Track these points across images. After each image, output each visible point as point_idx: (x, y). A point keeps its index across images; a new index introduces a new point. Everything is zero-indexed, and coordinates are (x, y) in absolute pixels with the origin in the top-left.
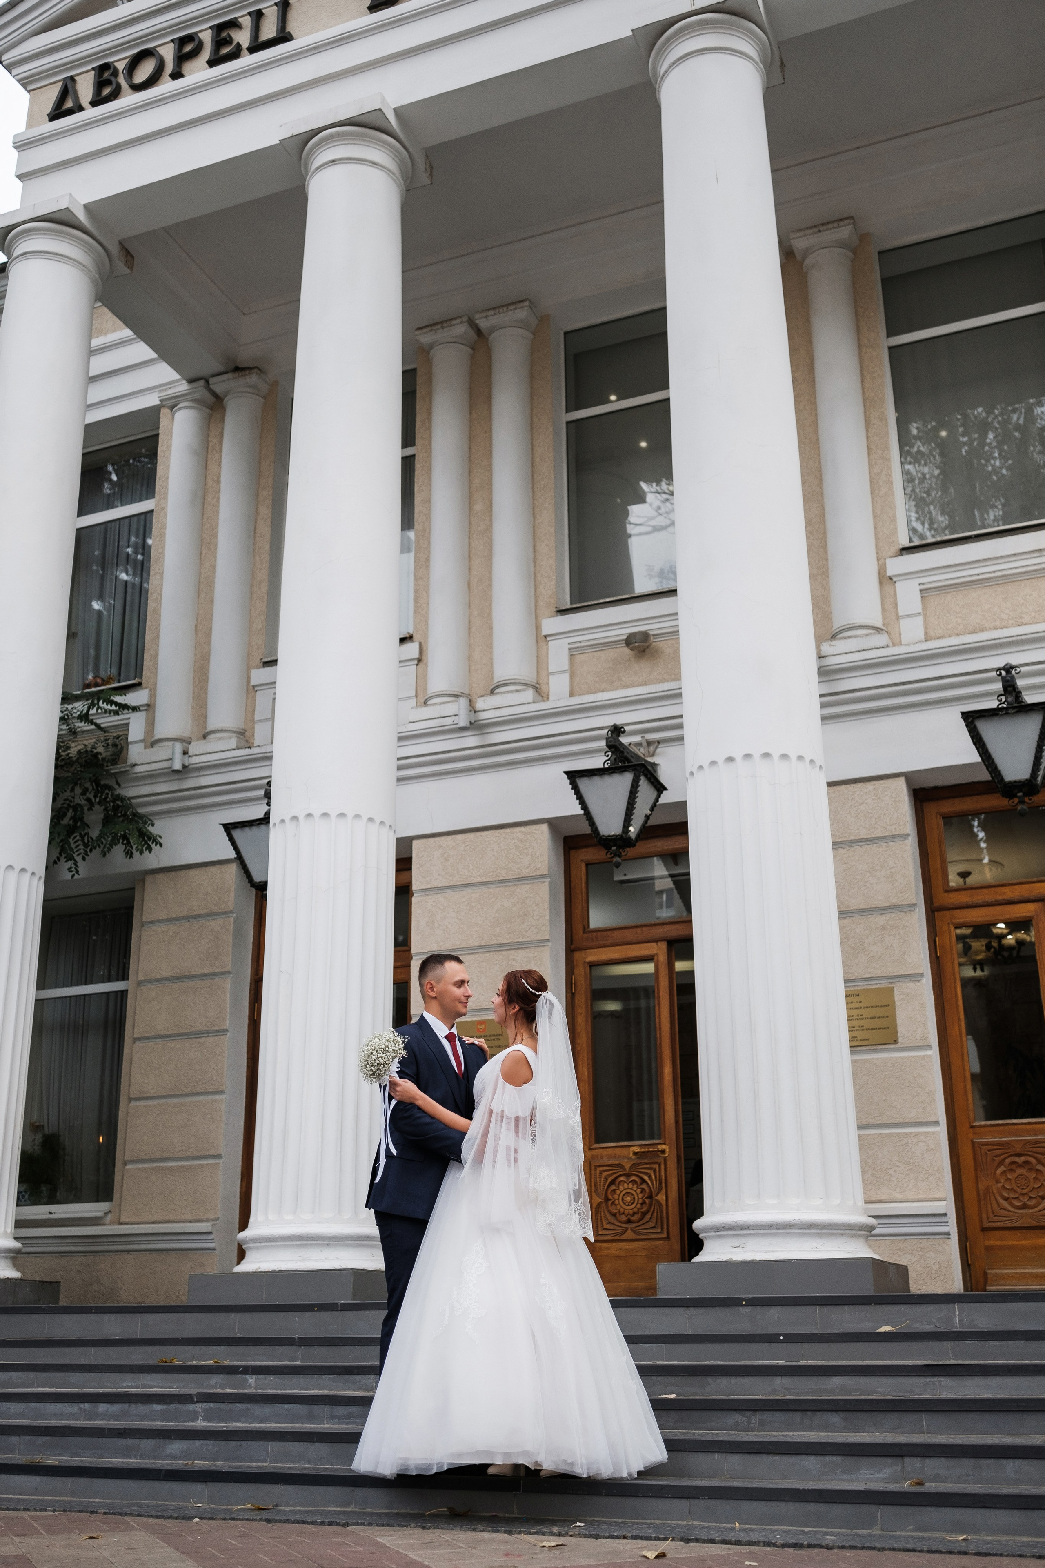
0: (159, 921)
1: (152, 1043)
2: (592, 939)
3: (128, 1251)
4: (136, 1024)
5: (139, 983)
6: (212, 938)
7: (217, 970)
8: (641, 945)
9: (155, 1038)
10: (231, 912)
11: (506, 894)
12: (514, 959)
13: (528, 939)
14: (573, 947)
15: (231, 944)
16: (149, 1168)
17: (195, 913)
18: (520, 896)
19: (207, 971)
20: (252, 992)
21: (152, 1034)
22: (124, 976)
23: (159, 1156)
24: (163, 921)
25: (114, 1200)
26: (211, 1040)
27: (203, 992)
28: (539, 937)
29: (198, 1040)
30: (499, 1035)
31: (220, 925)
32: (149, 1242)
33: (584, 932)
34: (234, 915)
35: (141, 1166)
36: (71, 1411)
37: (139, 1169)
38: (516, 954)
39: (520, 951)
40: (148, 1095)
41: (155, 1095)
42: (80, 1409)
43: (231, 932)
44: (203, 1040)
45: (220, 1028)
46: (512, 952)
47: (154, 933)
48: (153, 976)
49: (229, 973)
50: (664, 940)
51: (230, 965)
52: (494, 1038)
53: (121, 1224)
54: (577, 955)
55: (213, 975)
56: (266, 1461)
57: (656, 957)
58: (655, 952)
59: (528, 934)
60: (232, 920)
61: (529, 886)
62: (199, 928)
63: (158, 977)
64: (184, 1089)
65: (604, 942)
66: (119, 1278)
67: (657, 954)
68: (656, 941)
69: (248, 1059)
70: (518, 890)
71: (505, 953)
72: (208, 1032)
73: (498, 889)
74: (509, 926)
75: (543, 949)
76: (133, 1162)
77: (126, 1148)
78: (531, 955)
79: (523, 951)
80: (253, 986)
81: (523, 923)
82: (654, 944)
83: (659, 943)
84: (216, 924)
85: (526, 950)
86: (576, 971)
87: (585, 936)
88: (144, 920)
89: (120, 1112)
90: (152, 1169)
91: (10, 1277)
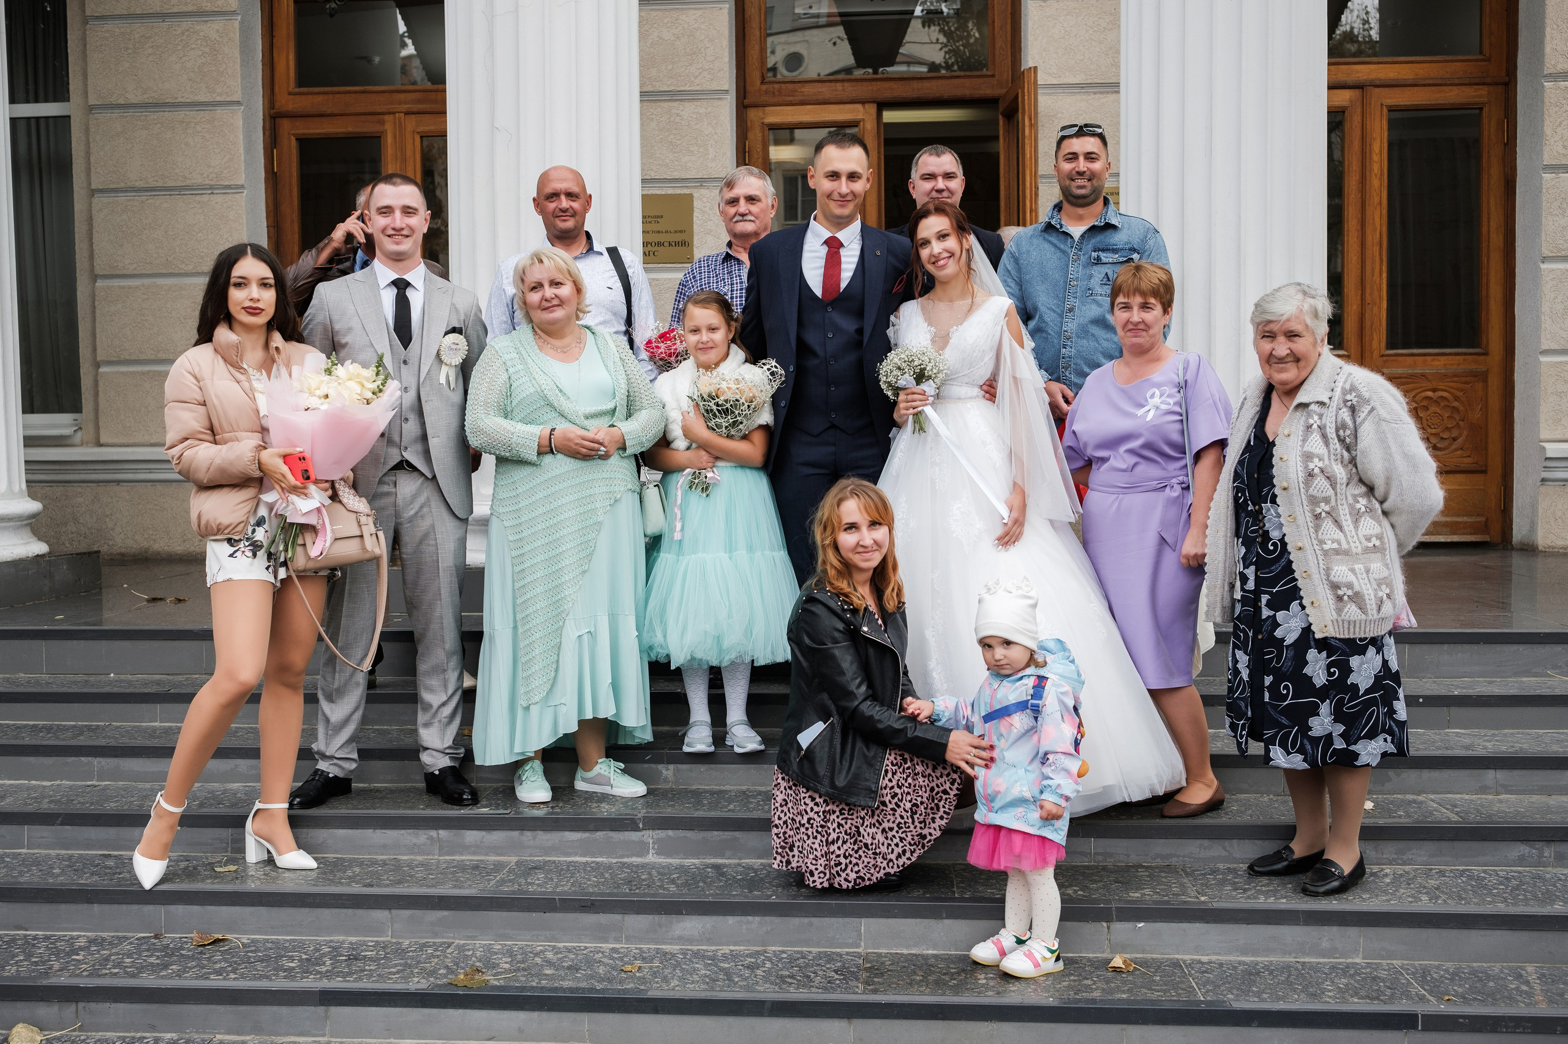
0: (113, 17)
1: (122, 198)
2: (774, 93)
3: (118, 482)
4: (93, 169)
5: (90, 109)
6: (207, 50)
7: (218, 99)
8: (842, 106)
9: (126, 191)
10: (234, 13)
11: (666, 21)
12: (678, 115)
13: (698, 88)
14: (746, 102)
15: (239, 60)
16: (138, 372)
17: (175, 10)
18: (686, 26)
19: (202, 98)
20: (267, 133)
21: (122, 185)
22: (60, 93)
23: (153, 357)
24: (120, 17)
25: (84, 410)
26: (218, 199)
27: (199, 128)
28: (714, 86)
29: (198, 198)
30: (658, 217)
31: (218, 31)
32: (150, 471)
33: (762, 83)
34: (239, 18)
35: (123, 369)
36: (415, 840)
37: (123, 373)
38: (682, 108)
39: (686, 104)
40: (125, 272)
41: (135, 272)
42: (431, 838)
43: (238, 42)
44: (205, 198)
45: (232, 183)
46: (676, 104)
47: (108, 35)
48: (113, 100)
49: (238, 103)
50: (873, 102)
51: (239, 92)
52: (650, 220)
53: (102, 445)
54: (753, 114)
55: (214, 105)
56: (858, 946)
57: (862, 124)
58: (860, 117)
59: (697, 81)
60: (237, 25)
61: (699, 13)
62: (183, 34)
63: (121, 101)
64: (183, 266)
65: (791, 98)
66: (107, 516)
67: (863, 119)
68: (863, 102)
69: (268, 227)
70: (683, 17)
71: (666, 105)
72: (211, 187)
73: (654, 13)
74: (670, 67)
75: (716, 103)
76: (110, 363)
77: (98, 344)
78: (702, 110)
79: (691, 104)
80: (268, 123)
81: (691, 65)
82: (859, 106)
83: (867, 106)
84: (212, 28)
85: (696, 103)
86: (750, 135)
87: (764, 87)
88: (88, 13)
89: (79, 294)
90: (143, 373)
91: (40, 553)
